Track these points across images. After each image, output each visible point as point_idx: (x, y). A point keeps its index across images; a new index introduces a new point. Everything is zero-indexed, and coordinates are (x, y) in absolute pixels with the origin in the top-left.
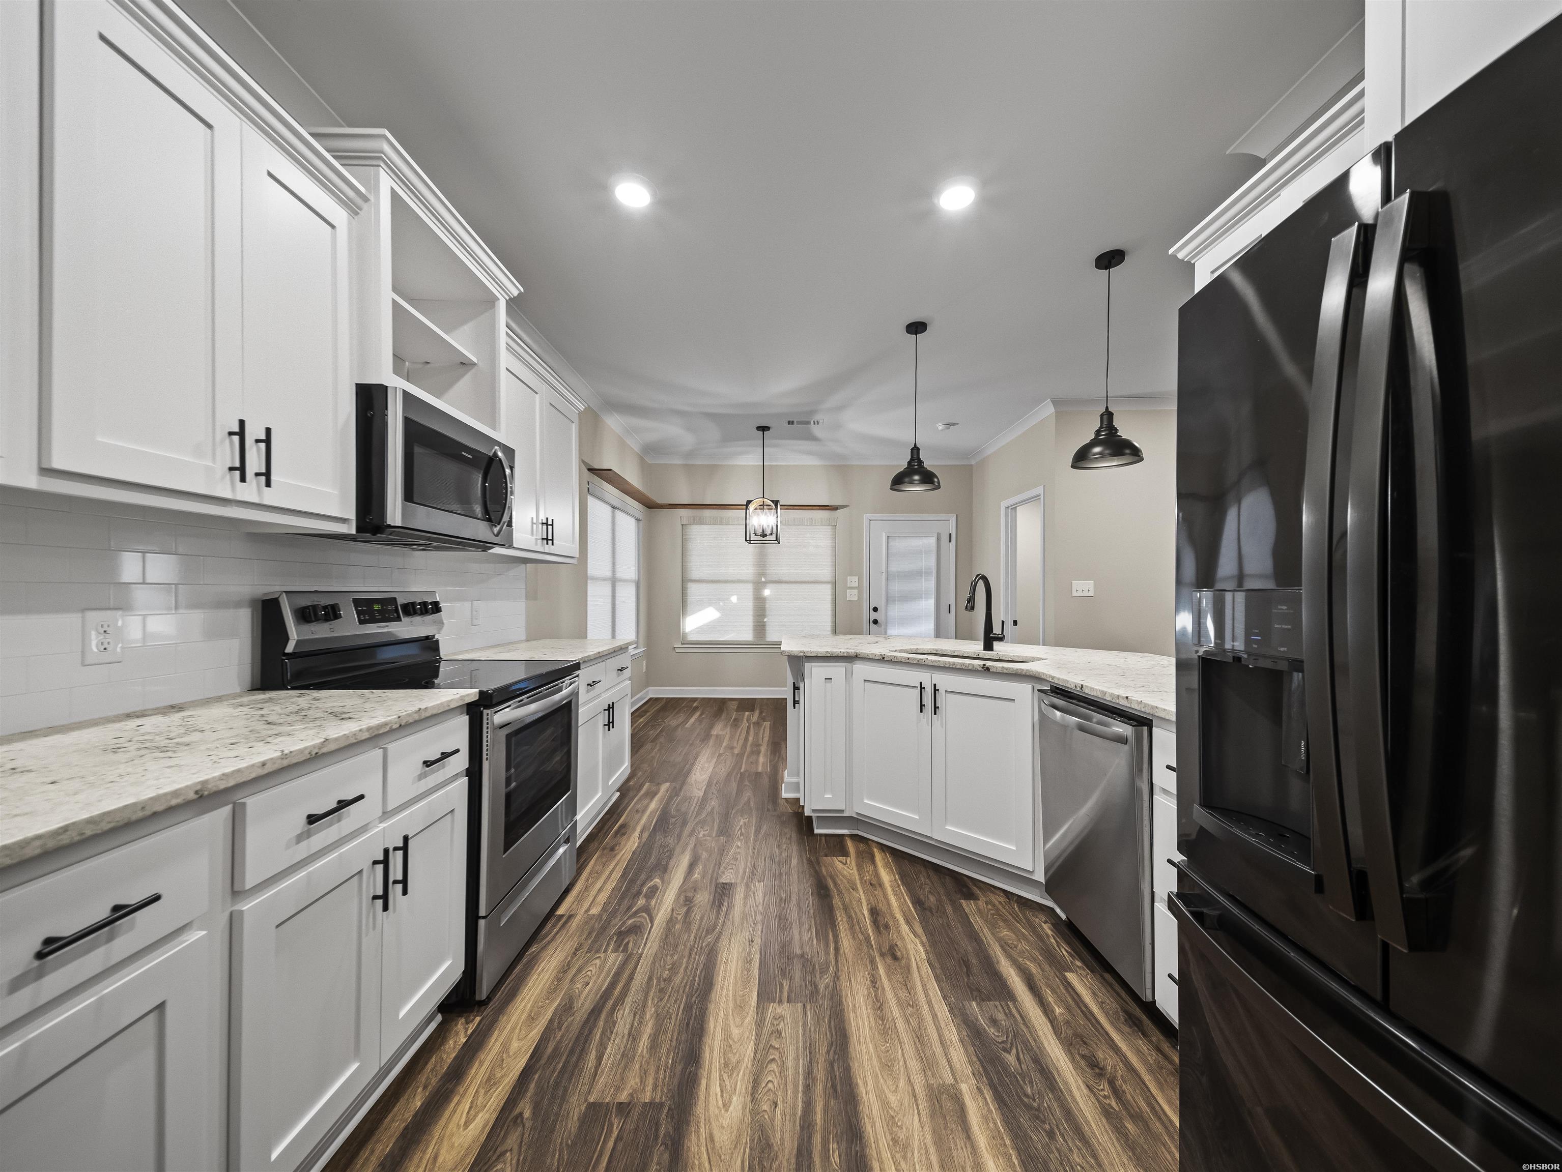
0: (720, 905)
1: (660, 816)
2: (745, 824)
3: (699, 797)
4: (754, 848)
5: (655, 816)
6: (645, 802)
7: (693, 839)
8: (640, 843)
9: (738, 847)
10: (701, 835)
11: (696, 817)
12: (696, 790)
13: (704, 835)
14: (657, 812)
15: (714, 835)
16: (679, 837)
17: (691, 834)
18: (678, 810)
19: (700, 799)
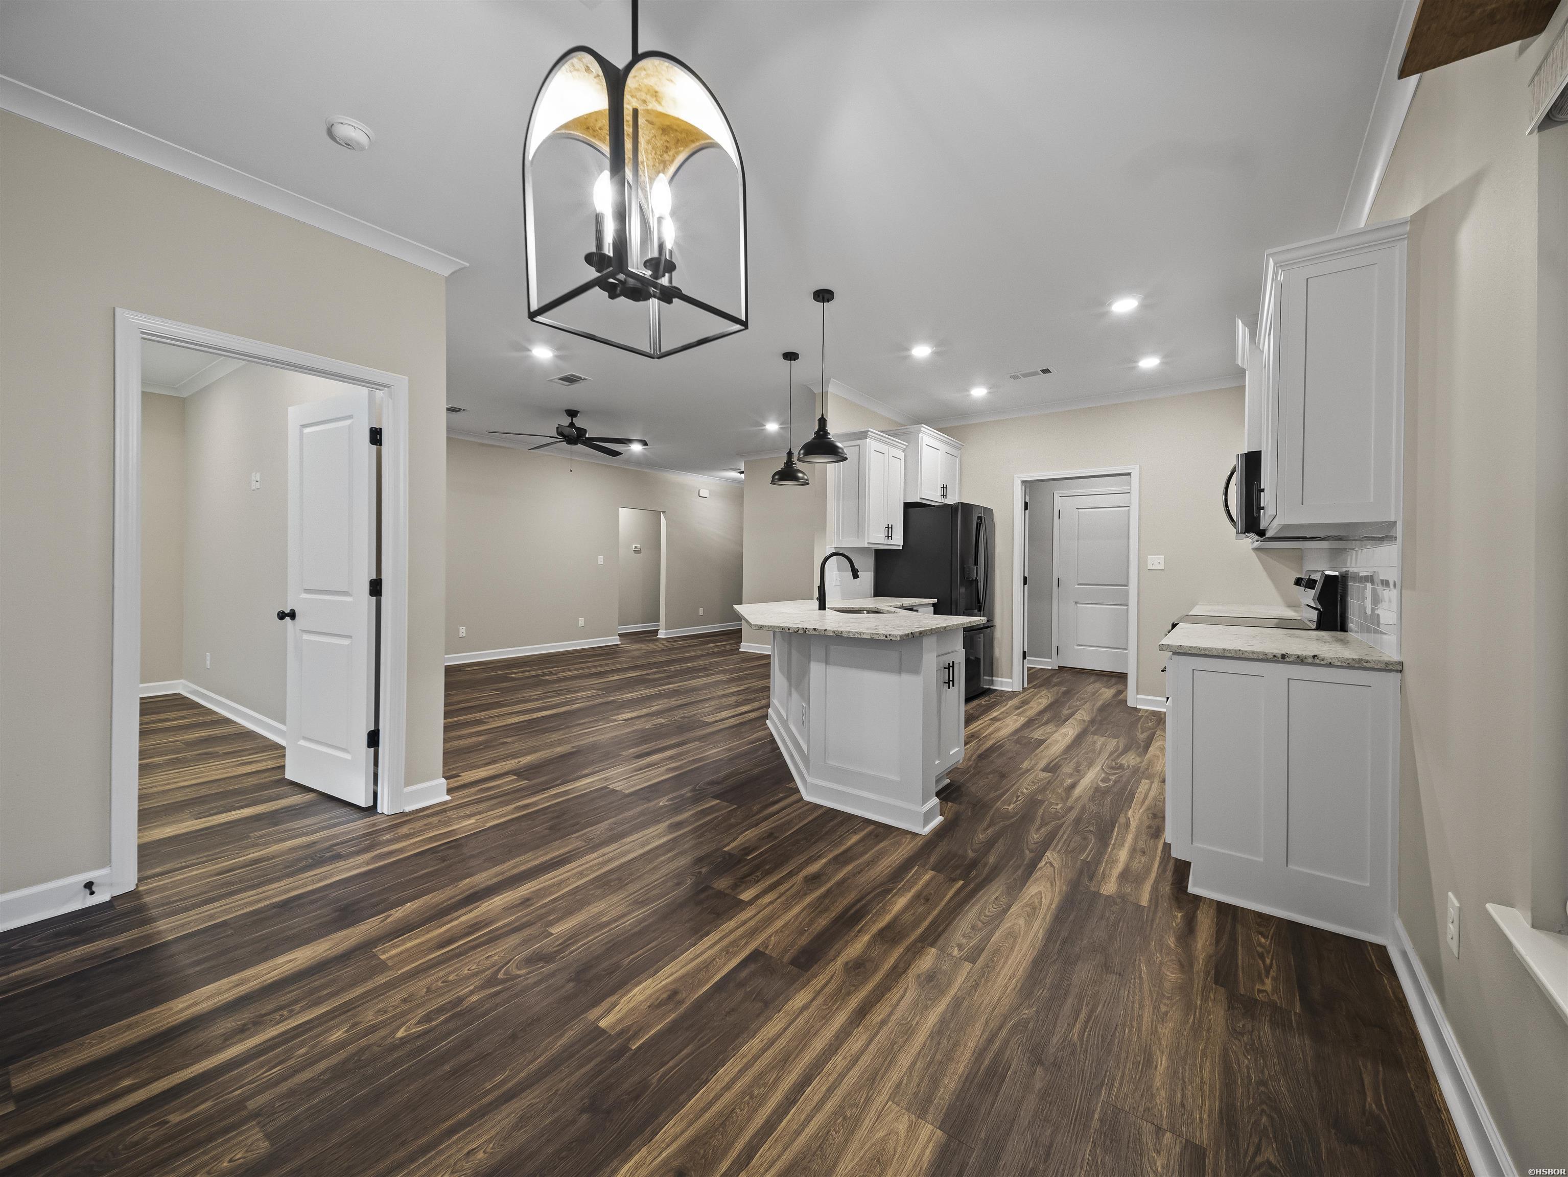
0: (1055, 765)
1: (1110, 838)
2: (1009, 805)
3: (1054, 850)
4: (1013, 785)
5: (1116, 839)
6: (1136, 865)
7: (1069, 804)
8: (1126, 814)
9: (1027, 789)
10: (1060, 806)
11: (1063, 823)
12: (1055, 863)
13: (1057, 804)
14: (1114, 844)
15: (1046, 802)
16: (1083, 810)
17: (1071, 808)
18: (1085, 839)
19: (1052, 846)
